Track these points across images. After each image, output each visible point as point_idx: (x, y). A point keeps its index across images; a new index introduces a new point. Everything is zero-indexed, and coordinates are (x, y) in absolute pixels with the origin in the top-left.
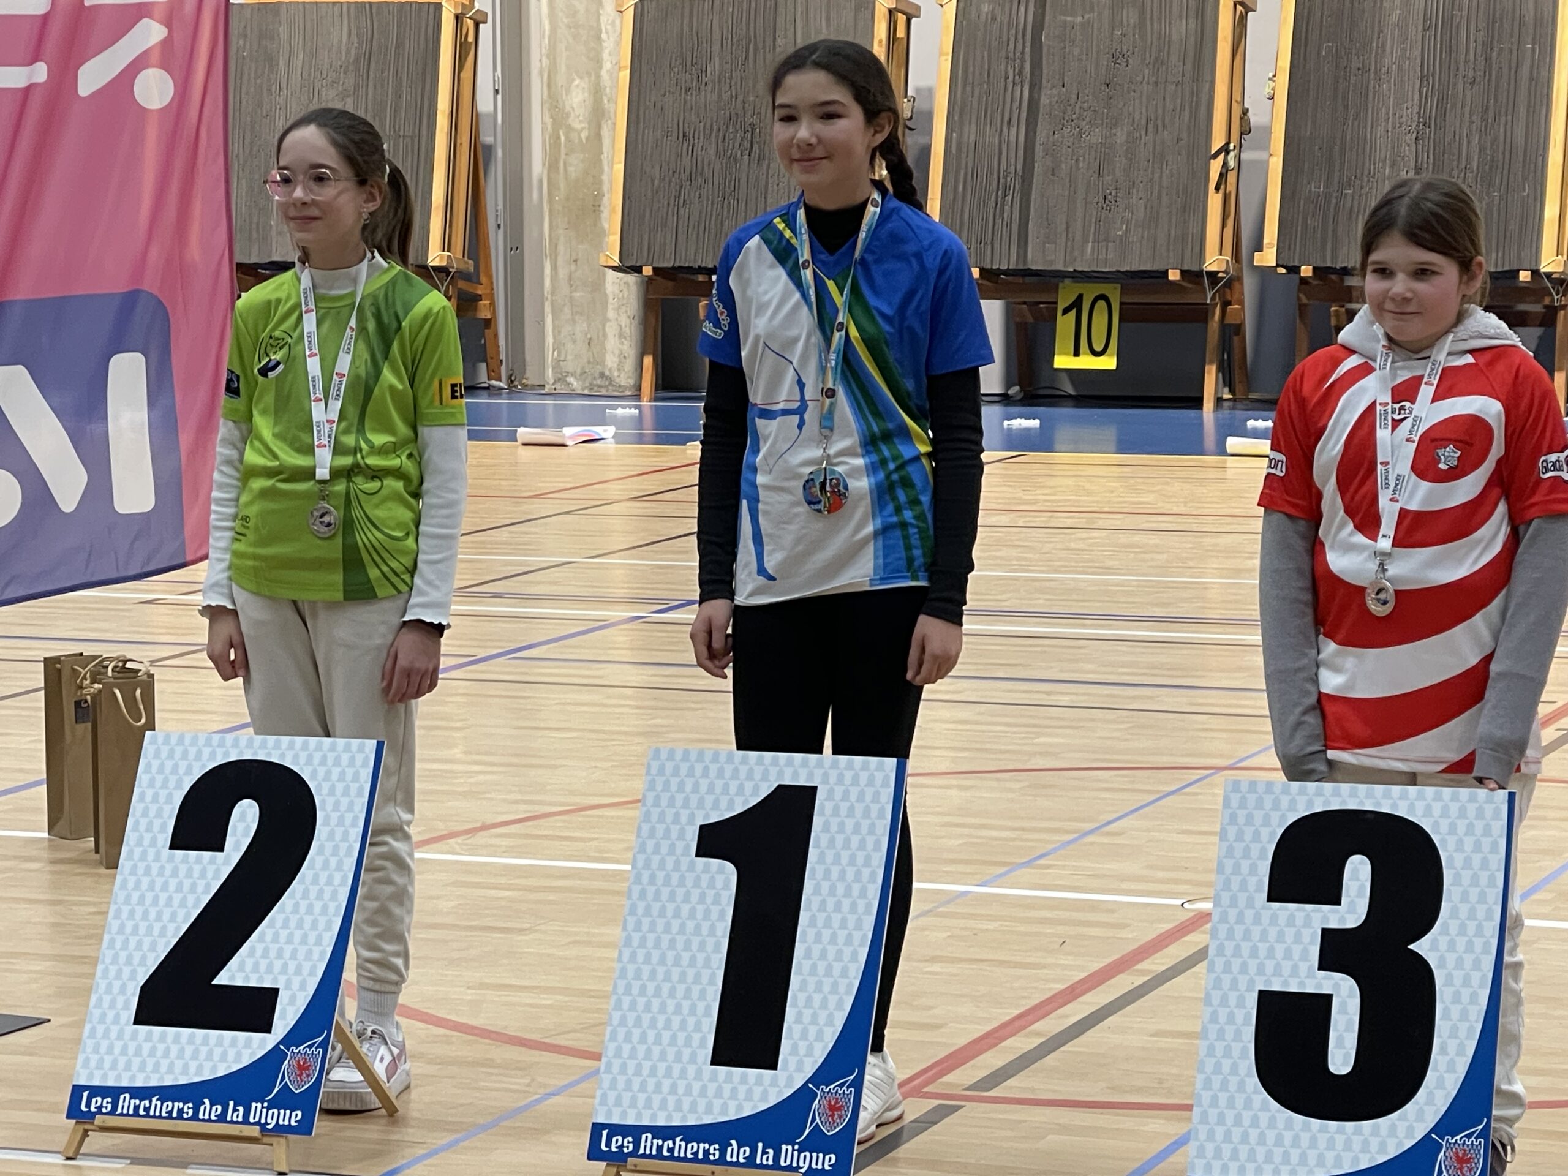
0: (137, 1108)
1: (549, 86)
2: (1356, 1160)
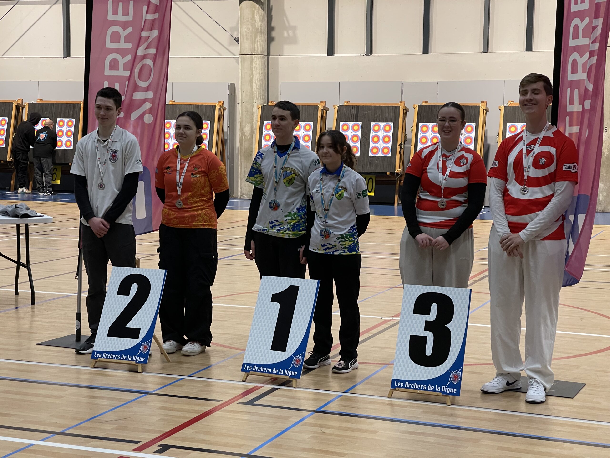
0: (107, 356)
1: (241, 126)
2: (431, 376)
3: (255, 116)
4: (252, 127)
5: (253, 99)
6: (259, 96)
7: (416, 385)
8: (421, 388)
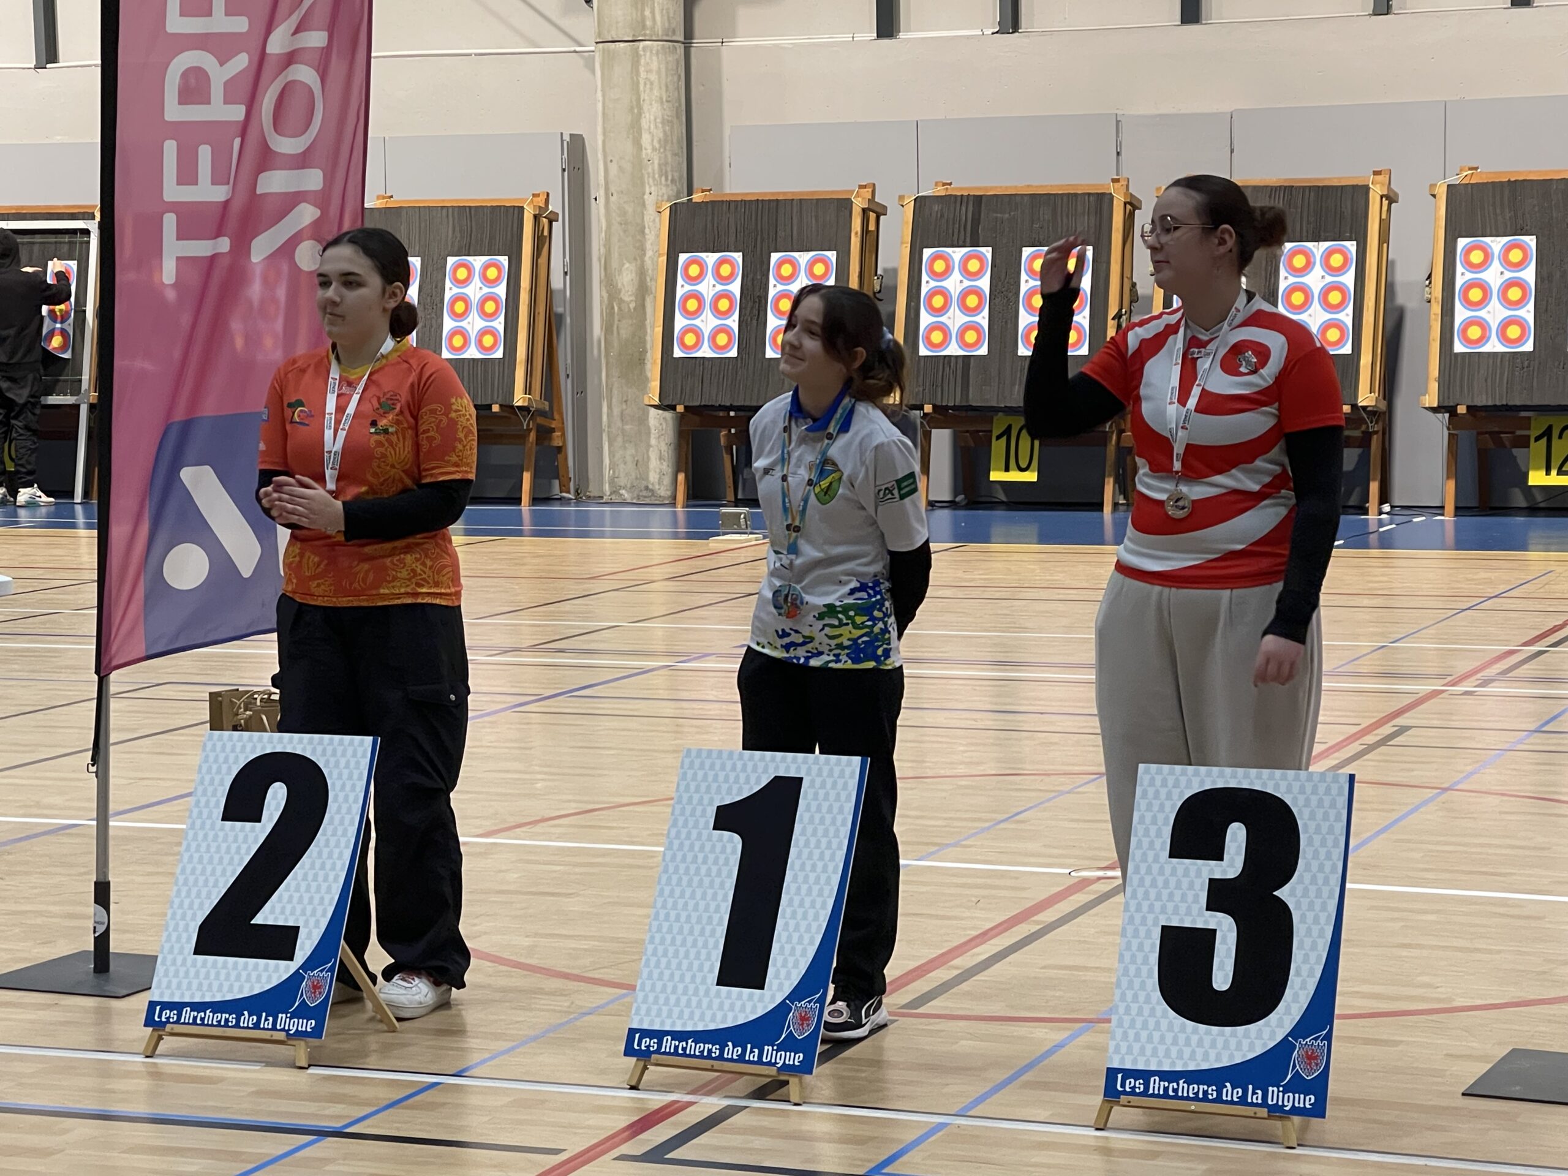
0: (195, 1018)
1: (605, 269)
2: (1231, 1056)
3: (650, 237)
4: (642, 273)
5: (643, 184)
6: (663, 173)
7: (1186, 1086)
8: (1201, 1096)
